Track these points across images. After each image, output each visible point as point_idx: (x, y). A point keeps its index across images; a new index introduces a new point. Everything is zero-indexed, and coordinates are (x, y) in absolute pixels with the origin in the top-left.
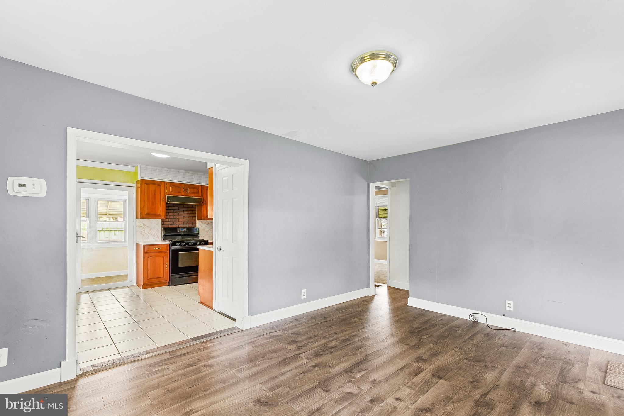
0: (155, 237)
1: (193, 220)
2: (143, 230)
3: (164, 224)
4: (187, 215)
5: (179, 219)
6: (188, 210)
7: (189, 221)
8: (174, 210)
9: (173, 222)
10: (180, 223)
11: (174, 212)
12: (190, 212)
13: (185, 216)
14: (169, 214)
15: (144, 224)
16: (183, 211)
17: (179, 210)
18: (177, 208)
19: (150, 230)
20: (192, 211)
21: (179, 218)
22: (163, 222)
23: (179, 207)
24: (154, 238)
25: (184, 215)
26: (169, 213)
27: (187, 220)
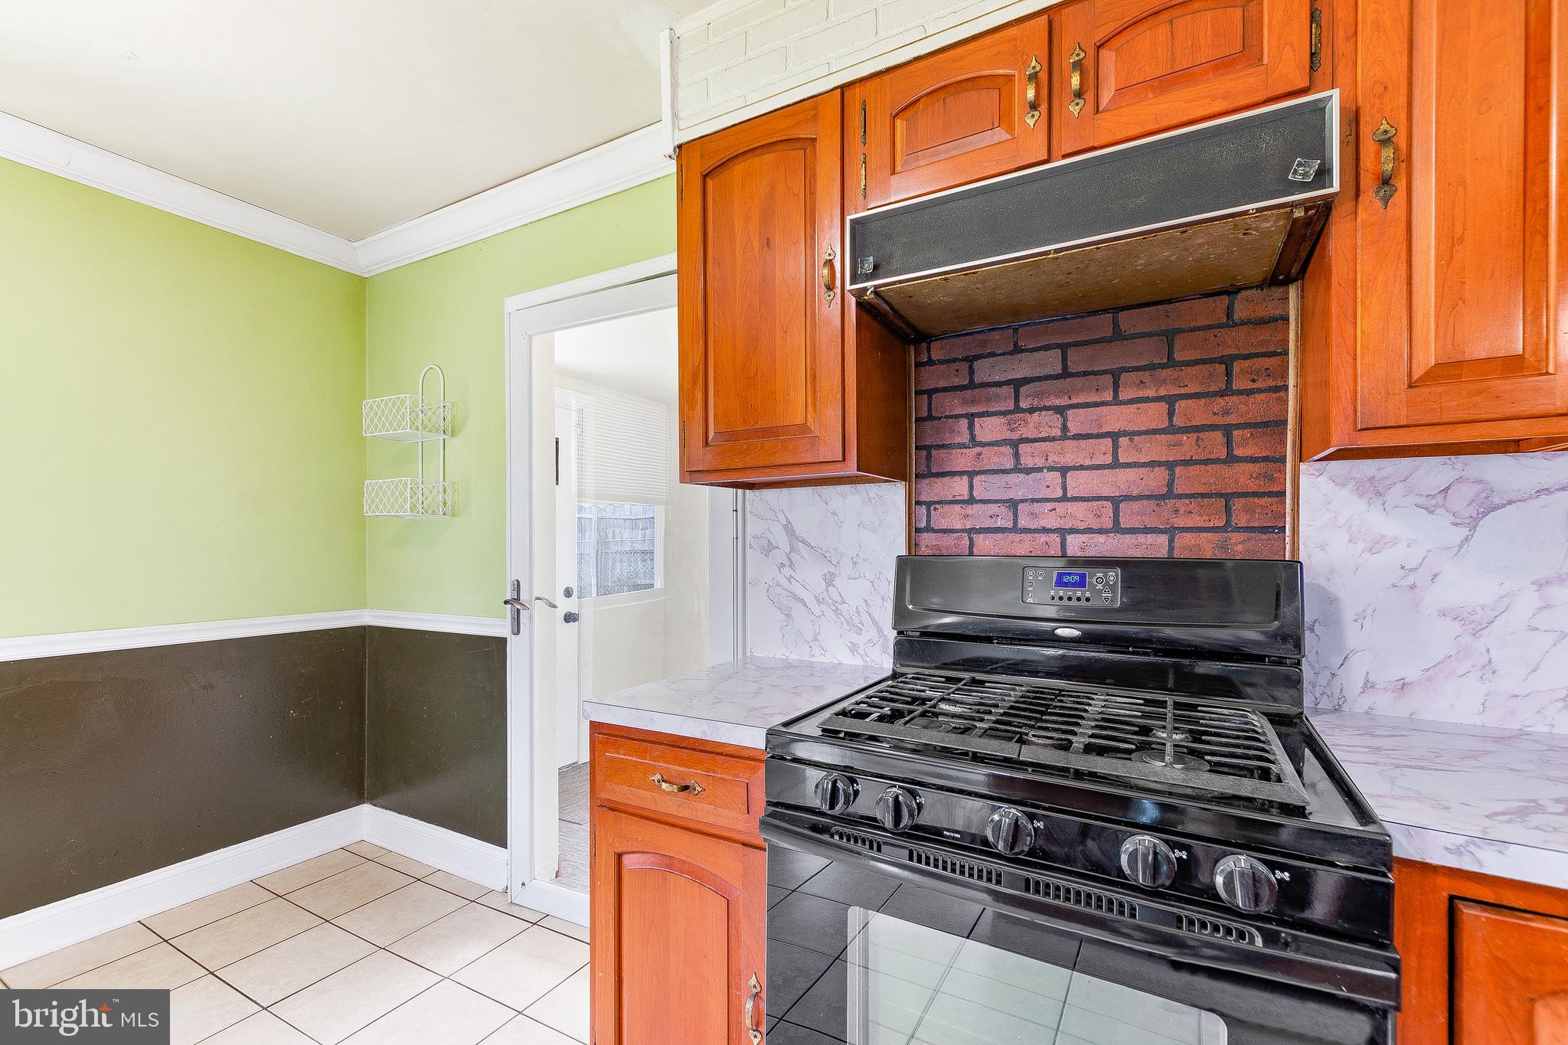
0: (860, 640)
1: (1243, 476)
2: (787, 571)
3: (929, 529)
4: (1154, 415)
5: (1064, 471)
6: (1171, 363)
7: (1187, 480)
8: (1017, 384)
9: (1013, 504)
10: (1079, 514)
11: (1018, 409)
12: (1193, 380)
13: (1131, 434)
14: (971, 427)
15: (789, 529)
16: (1109, 378)
17: (1065, 374)
18: (1051, 363)
19: (829, 580)
20: (1227, 361)
21: (1069, 459)
22: (929, 504)
23: (1064, 348)
24: (853, 648)
25: (1116, 418)
26: (971, 417)
27: (1155, 479)
